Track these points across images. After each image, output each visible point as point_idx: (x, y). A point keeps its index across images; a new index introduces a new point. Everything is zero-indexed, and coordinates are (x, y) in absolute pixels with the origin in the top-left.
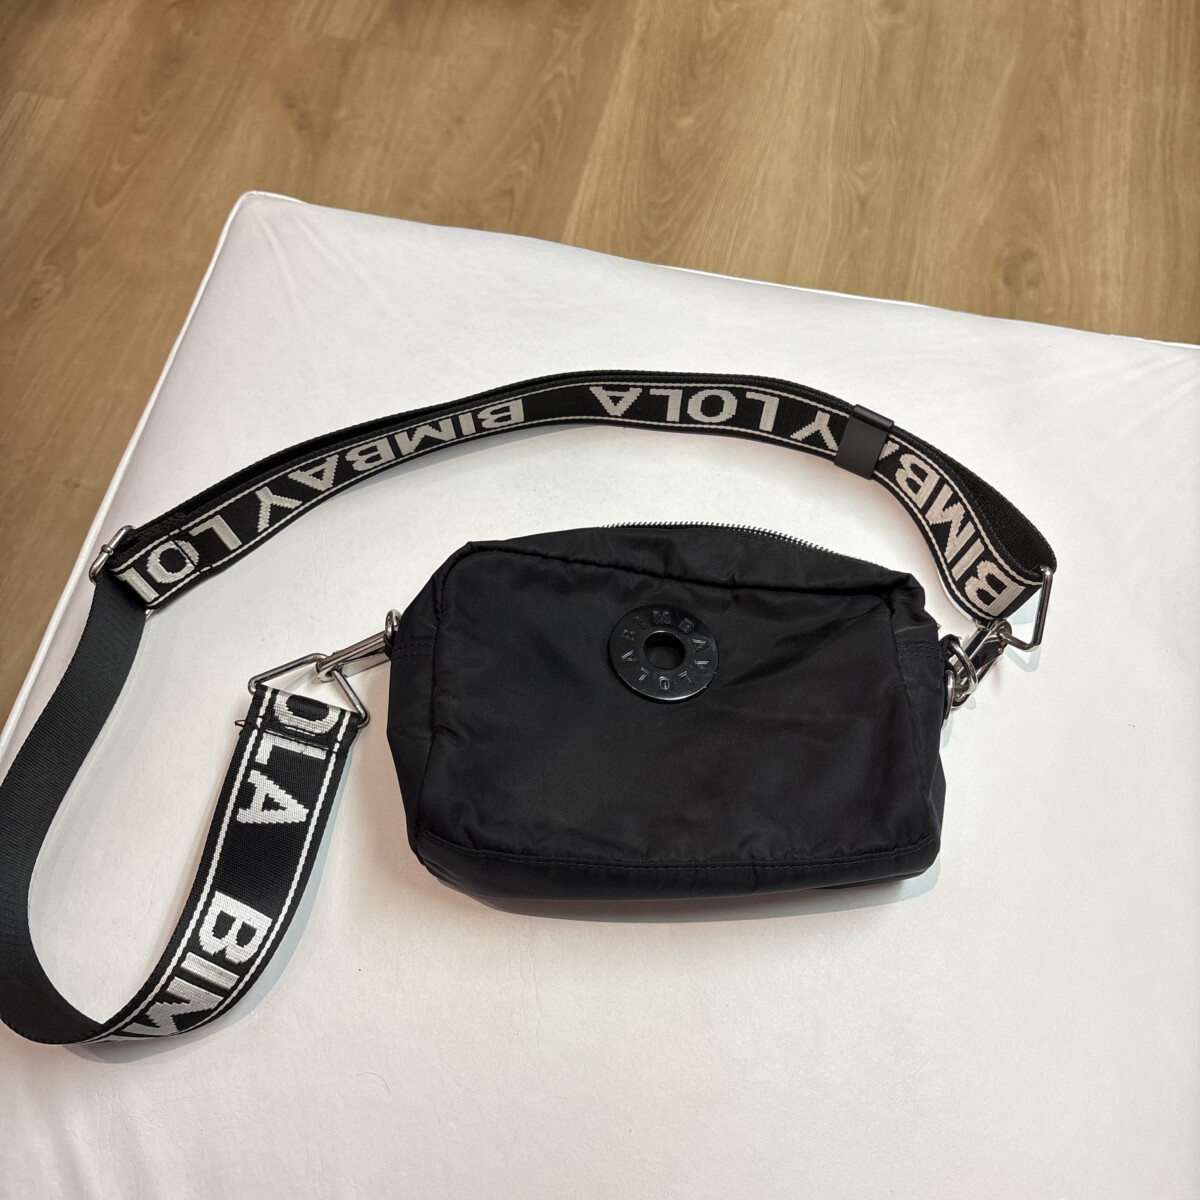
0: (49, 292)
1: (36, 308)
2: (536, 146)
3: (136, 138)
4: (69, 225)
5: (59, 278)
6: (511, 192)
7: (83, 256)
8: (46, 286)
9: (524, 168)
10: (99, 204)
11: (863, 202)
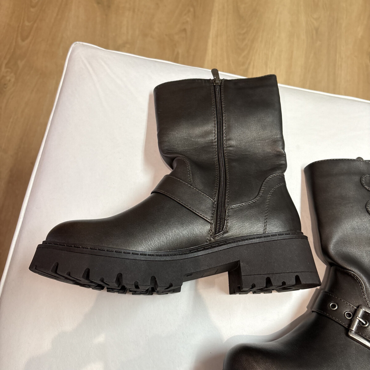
0: (10, 80)
1: (6, 88)
2: (192, 10)
3: (32, 10)
4: (12, 50)
5: (12, 74)
6: (185, 30)
7: (21, 64)
8: (8, 78)
9: (188, 19)
10: (23, 40)
11: (317, 30)
